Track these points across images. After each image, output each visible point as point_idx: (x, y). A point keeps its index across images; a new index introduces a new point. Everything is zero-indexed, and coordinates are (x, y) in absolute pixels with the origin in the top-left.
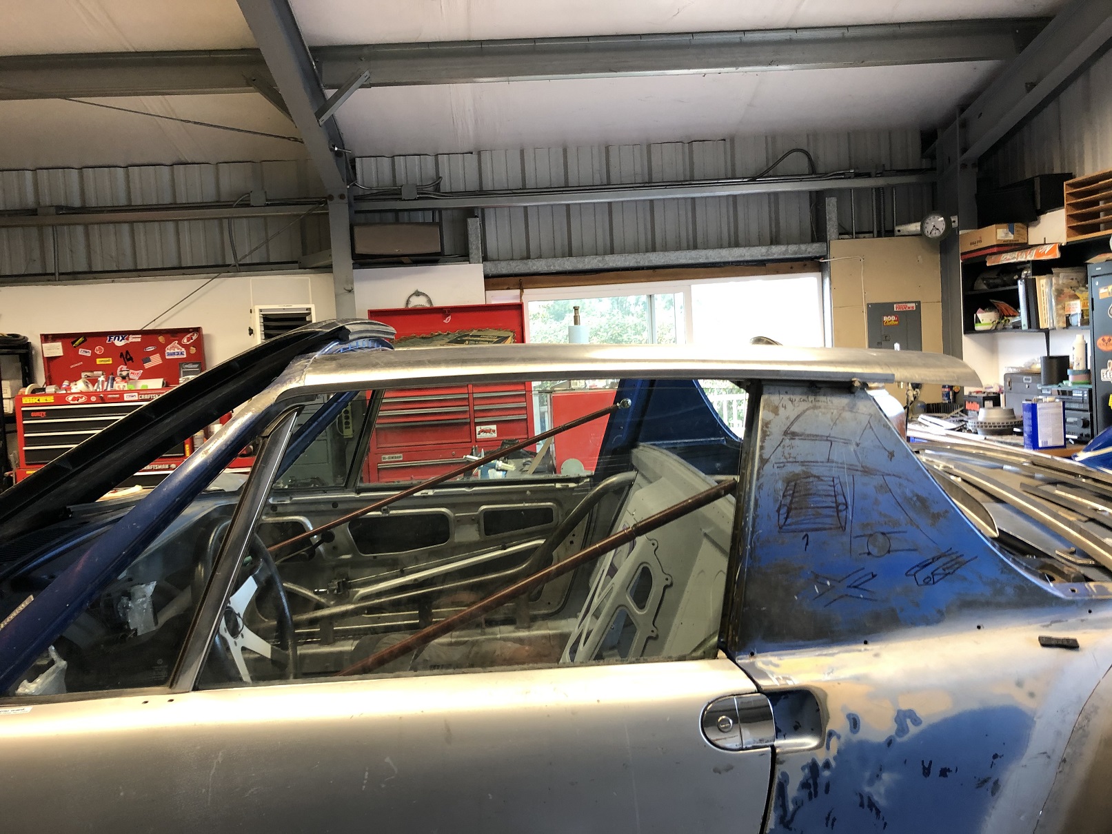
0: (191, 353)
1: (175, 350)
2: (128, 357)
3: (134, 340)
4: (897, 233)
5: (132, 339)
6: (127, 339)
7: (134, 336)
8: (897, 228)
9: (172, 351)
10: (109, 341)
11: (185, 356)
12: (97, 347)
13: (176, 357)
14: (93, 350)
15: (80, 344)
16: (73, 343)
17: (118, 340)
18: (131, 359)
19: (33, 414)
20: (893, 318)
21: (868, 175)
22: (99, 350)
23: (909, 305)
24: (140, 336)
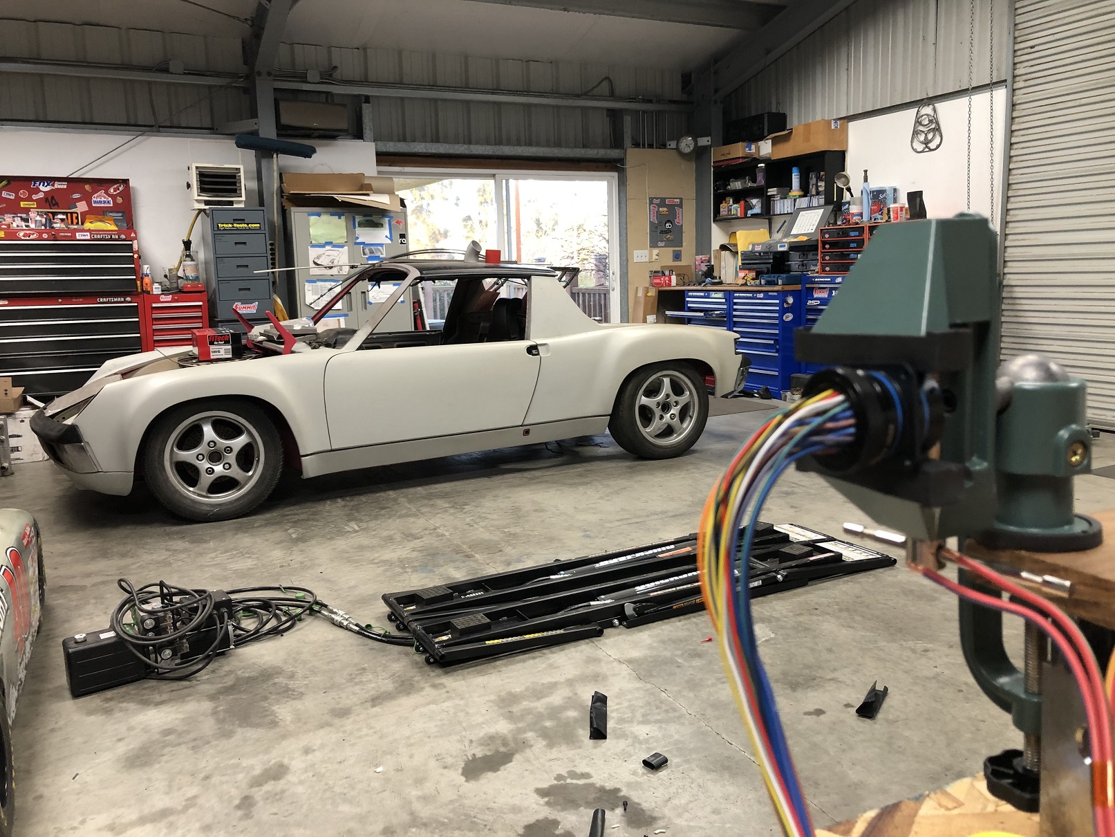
0: (119, 202)
1: (101, 199)
2: (54, 202)
3: (59, 187)
4: (668, 147)
5: (57, 185)
6: (53, 185)
7: (59, 183)
8: (668, 143)
9: (99, 200)
10: (34, 185)
11: (112, 205)
12: (21, 191)
13: (103, 205)
14: (17, 193)
15: (4, 186)
17: (43, 185)
18: (57, 204)
20: (665, 209)
21: (650, 101)
22: (23, 193)
23: (675, 200)
24: (66, 183)
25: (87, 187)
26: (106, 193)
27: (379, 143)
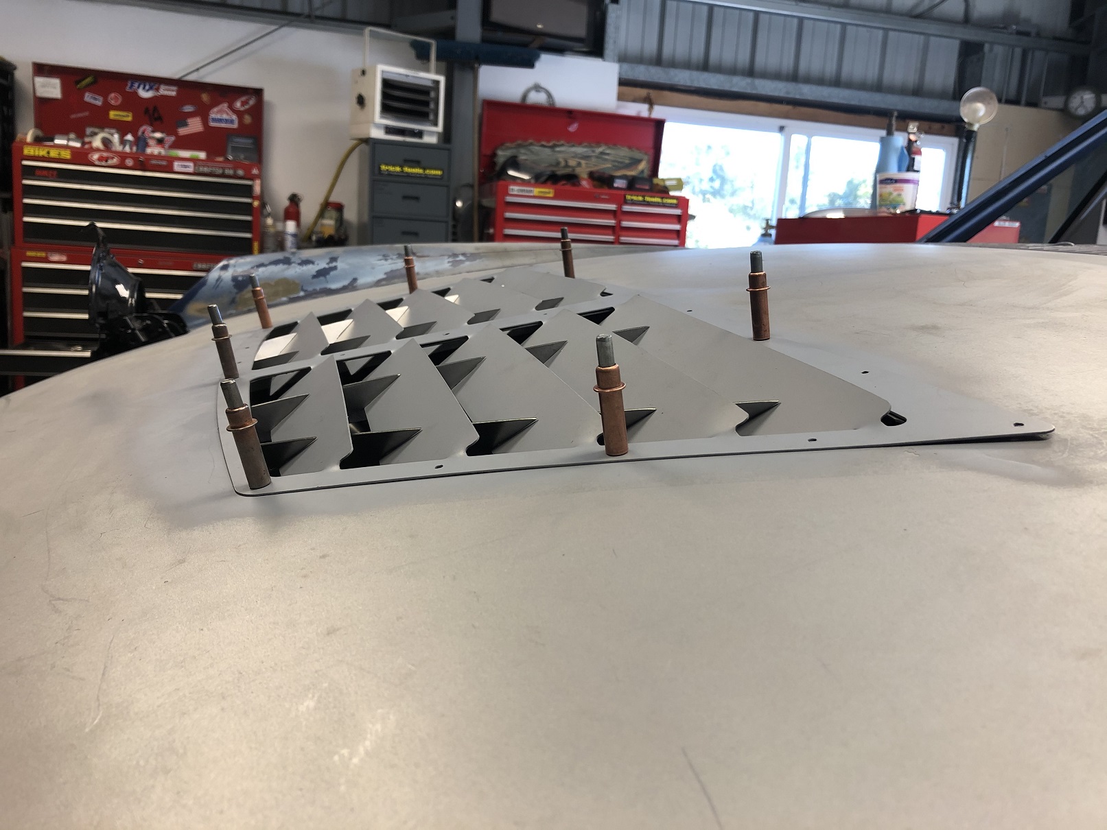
0: (245, 122)
1: (222, 116)
2: (156, 115)
3: (167, 93)
4: (1043, 105)
5: (163, 91)
6: (157, 90)
7: (167, 87)
8: (1044, 99)
9: (219, 116)
10: (130, 88)
11: (235, 126)
12: (113, 95)
13: (223, 125)
14: (105, 97)
15: (88, 86)
16: (78, 82)
17: (144, 88)
18: (160, 118)
19: (38, 172)
22: (115, 99)
24: (175, 88)
25: (205, 97)
26: (231, 107)
27: (625, 66)
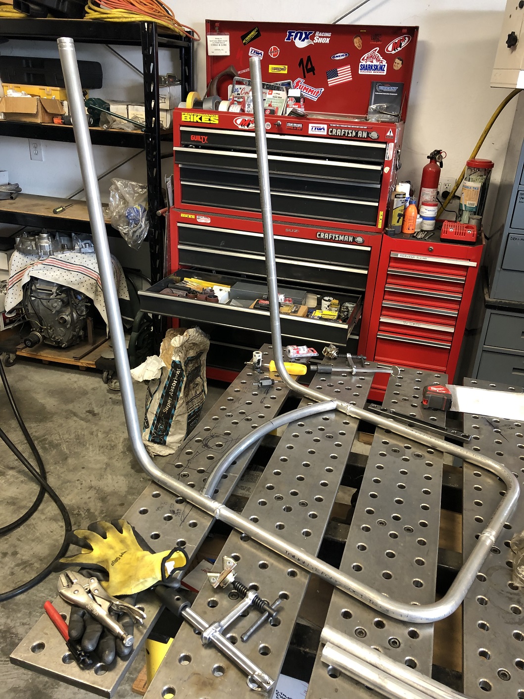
0: (395, 68)
1: (373, 62)
2: (309, 66)
3: (321, 41)
5: (318, 38)
6: (312, 39)
7: (321, 34)
9: (369, 63)
10: (289, 39)
11: (385, 73)
12: (272, 47)
14: (266, 51)
15: (252, 39)
16: (243, 37)
17: (300, 39)
18: (312, 70)
19: (193, 138)
22: (273, 51)
24: (329, 35)
26: (382, 51)
